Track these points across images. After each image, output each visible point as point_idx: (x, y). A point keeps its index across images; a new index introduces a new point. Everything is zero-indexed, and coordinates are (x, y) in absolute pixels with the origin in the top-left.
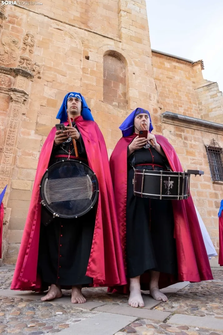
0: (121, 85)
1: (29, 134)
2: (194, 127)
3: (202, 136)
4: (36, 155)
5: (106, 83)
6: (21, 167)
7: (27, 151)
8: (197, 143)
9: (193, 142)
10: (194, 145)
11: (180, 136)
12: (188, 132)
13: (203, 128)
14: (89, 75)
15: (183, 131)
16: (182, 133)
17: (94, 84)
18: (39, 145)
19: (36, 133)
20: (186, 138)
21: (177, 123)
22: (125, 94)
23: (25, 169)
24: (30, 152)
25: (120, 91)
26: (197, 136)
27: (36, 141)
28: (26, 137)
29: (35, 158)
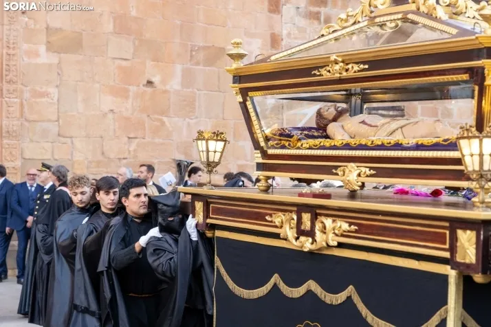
1: (37, 55)
4: (52, 95)
6: (31, 119)
7: (38, 88)
18: (56, 74)
19: (48, 49)
23: (39, 123)
24: (44, 90)
27: (50, 65)
28: (34, 61)
29: (52, 99)
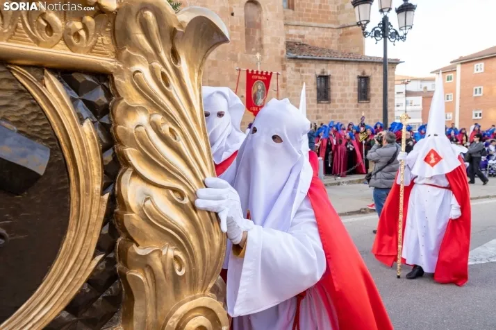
0: (257, 31)
2: (310, 61)
3: (316, 67)
5: (247, 32)
8: (310, 74)
9: (308, 74)
10: (309, 76)
11: (298, 71)
12: (305, 66)
13: (316, 62)
14: (234, 32)
15: (301, 66)
16: (301, 68)
17: (239, 39)
20: (303, 72)
21: (297, 61)
22: (261, 39)
25: (257, 37)
26: (311, 69)
